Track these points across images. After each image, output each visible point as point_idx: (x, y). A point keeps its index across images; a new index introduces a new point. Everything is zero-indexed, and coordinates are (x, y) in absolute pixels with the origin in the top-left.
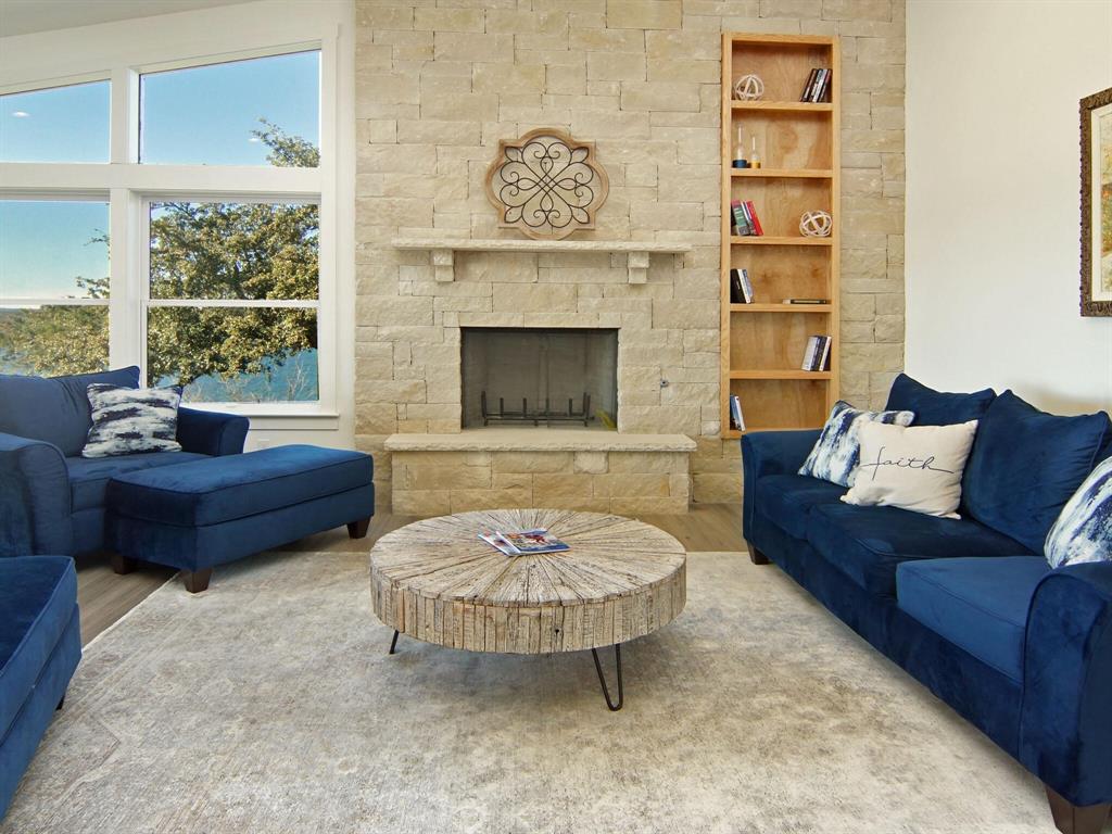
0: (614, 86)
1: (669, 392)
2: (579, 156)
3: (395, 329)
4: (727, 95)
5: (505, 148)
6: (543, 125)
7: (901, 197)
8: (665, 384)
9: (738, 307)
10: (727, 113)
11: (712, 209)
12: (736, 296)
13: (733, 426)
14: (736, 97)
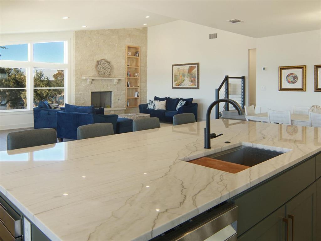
0: (112, 52)
1: (119, 101)
2: (108, 64)
3: (81, 92)
4: (127, 55)
5: (98, 62)
6: (103, 58)
7: (147, 71)
8: (119, 100)
9: (128, 88)
10: (127, 58)
11: (125, 72)
12: (128, 86)
13: (128, 106)
14: (128, 55)
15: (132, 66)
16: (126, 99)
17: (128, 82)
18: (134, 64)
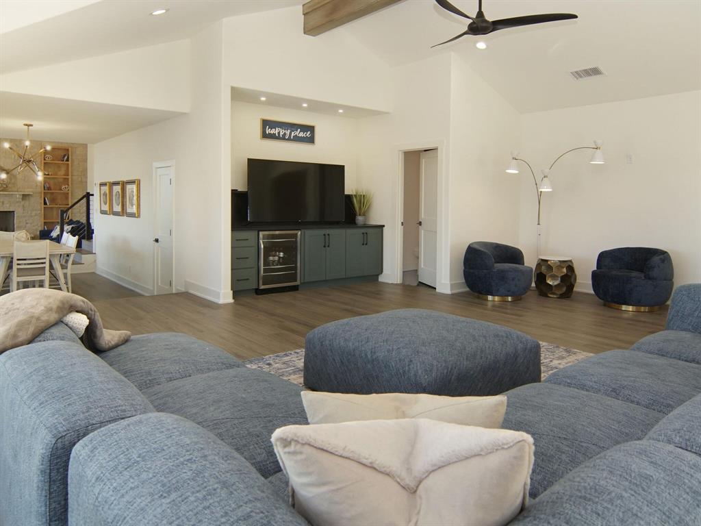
1: (28, 225)
4: (43, 159)
8: (27, 223)
9: (46, 206)
10: (43, 164)
11: (39, 184)
12: (45, 203)
14: (45, 160)
15: (56, 175)
16: (43, 223)
17: (45, 200)
18: (62, 172)
